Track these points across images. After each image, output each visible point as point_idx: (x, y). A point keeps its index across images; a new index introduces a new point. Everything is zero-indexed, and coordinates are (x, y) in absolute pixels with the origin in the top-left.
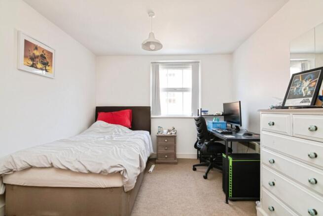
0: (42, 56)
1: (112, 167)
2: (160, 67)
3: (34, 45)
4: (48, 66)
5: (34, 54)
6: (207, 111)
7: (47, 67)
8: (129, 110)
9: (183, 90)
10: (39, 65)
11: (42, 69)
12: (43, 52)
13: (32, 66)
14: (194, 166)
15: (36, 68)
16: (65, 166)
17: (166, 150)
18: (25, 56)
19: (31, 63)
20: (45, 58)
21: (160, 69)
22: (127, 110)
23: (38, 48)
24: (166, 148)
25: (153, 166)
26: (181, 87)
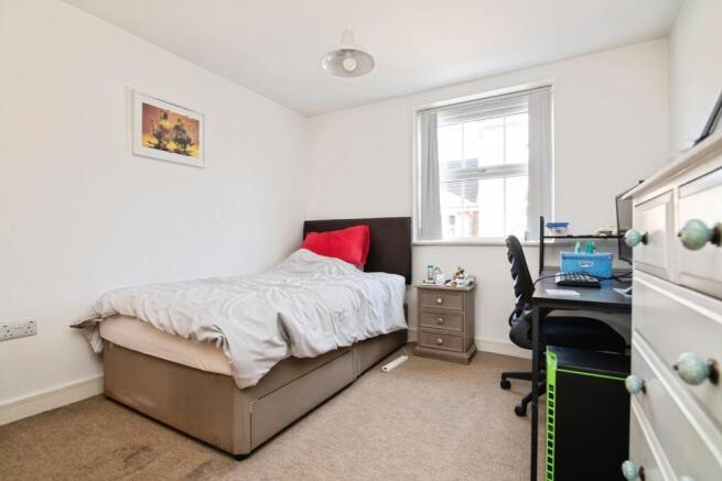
0: (177, 128)
1: (207, 329)
2: (441, 118)
3: (162, 111)
4: (191, 145)
5: (161, 126)
6: (565, 225)
7: (188, 146)
8: (363, 227)
9: (506, 171)
10: (172, 146)
11: (177, 151)
12: (179, 120)
13: (157, 147)
14: (504, 376)
15: (166, 150)
16: (146, 316)
17: (440, 324)
18: (145, 130)
19: (155, 141)
20: (184, 132)
21: (439, 124)
22: (358, 227)
23: (169, 116)
24: (441, 320)
25: (403, 359)
26: (501, 163)
